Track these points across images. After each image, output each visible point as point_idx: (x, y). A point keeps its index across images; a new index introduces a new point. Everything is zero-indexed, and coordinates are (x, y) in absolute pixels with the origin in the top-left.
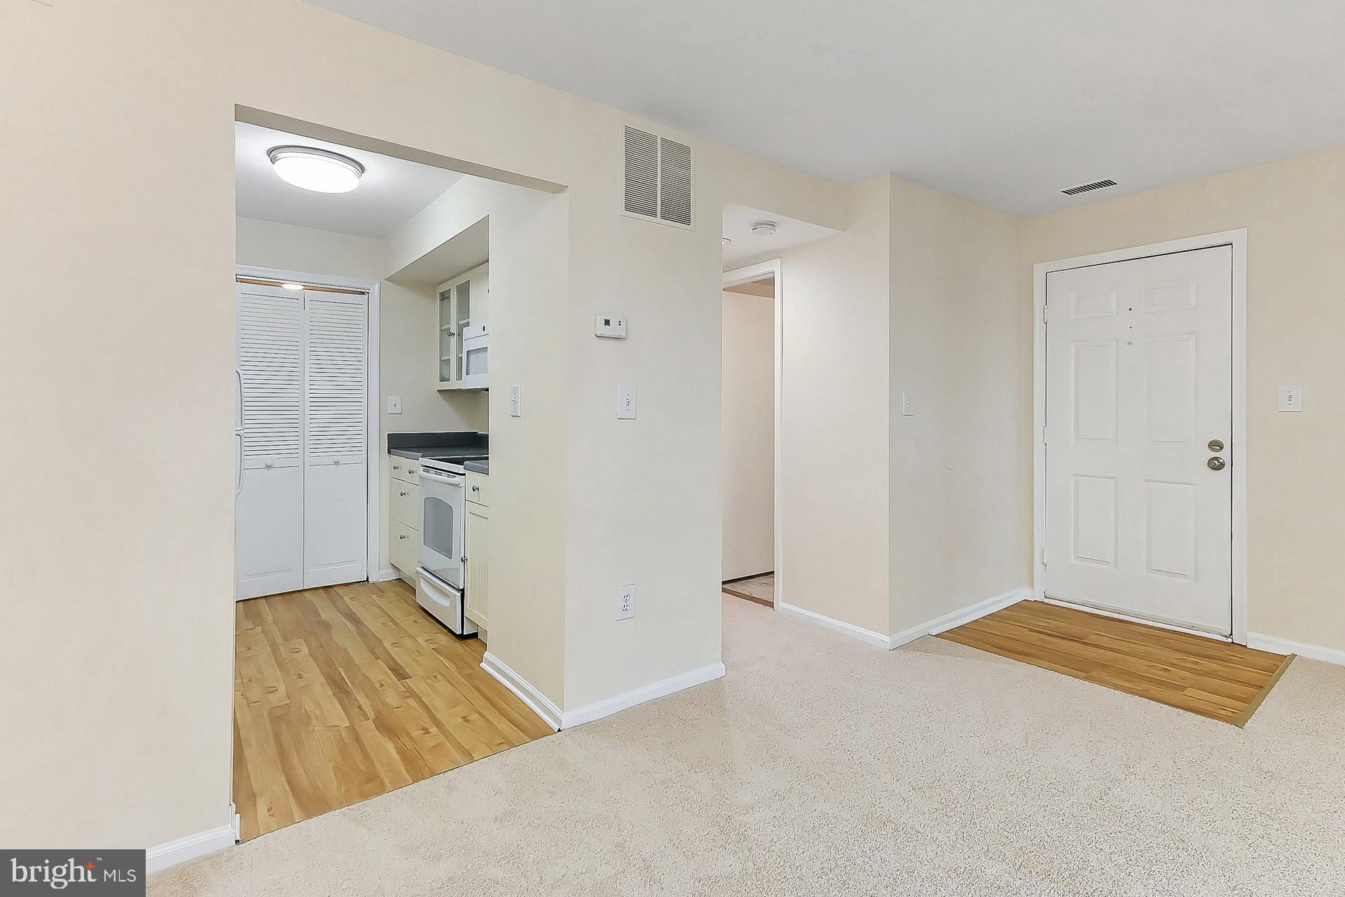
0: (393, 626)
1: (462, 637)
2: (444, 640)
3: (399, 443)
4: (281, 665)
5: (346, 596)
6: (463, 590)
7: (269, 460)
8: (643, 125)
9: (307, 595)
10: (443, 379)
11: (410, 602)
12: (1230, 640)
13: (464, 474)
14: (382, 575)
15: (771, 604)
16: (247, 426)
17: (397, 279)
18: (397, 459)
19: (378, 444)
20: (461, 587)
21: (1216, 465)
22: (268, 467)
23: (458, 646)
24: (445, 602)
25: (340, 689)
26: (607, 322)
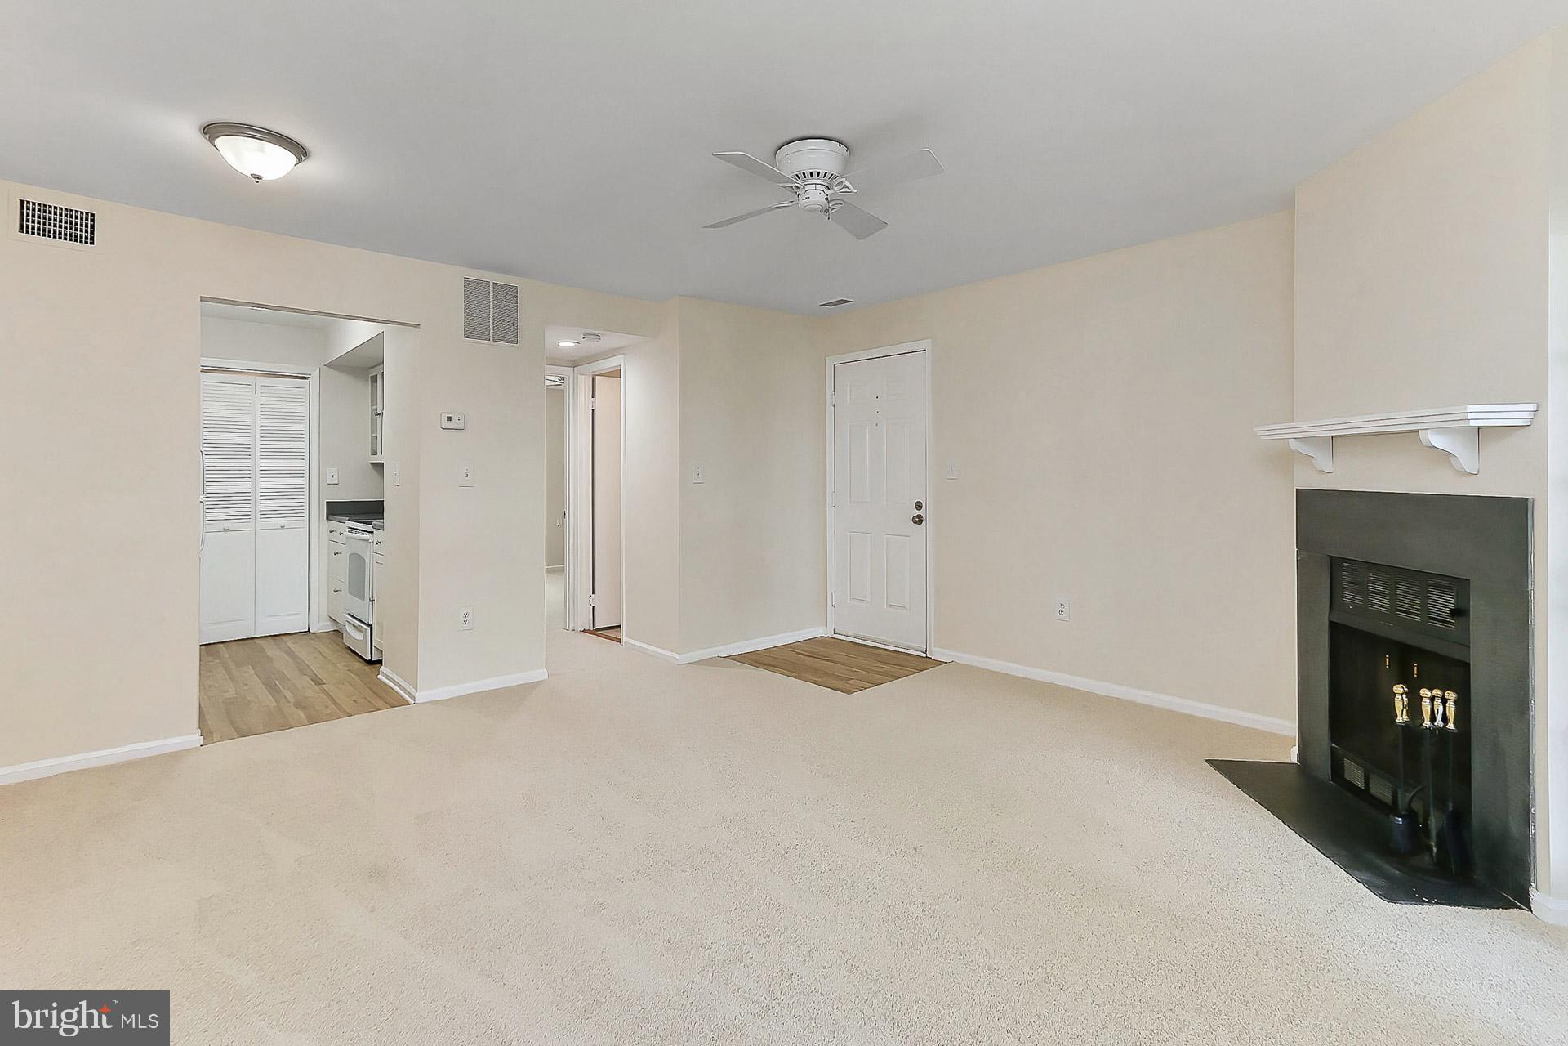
0: (323, 658)
1: (371, 663)
2: (358, 665)
3: (335, 510)
4: (232, 679)
5: (290, 643)
6: (371, 626)
7: (226, 524)
8: (476, 274)
9: (256, 640)
10: (374, 453)
11: (340, 643)
12: (925, 655)
13: (372, 532)
14: (321, 626)
15: (619, 641)
16: (208, 495)
17: (334, 366)
18: (334, 524)
19: (318, 511)
20: (370, 623)
21: (918, 520)
22: (226, 530)
23: (367, 668)
24: (358, 636)
25: (273, 689)
26: (449, 419)
